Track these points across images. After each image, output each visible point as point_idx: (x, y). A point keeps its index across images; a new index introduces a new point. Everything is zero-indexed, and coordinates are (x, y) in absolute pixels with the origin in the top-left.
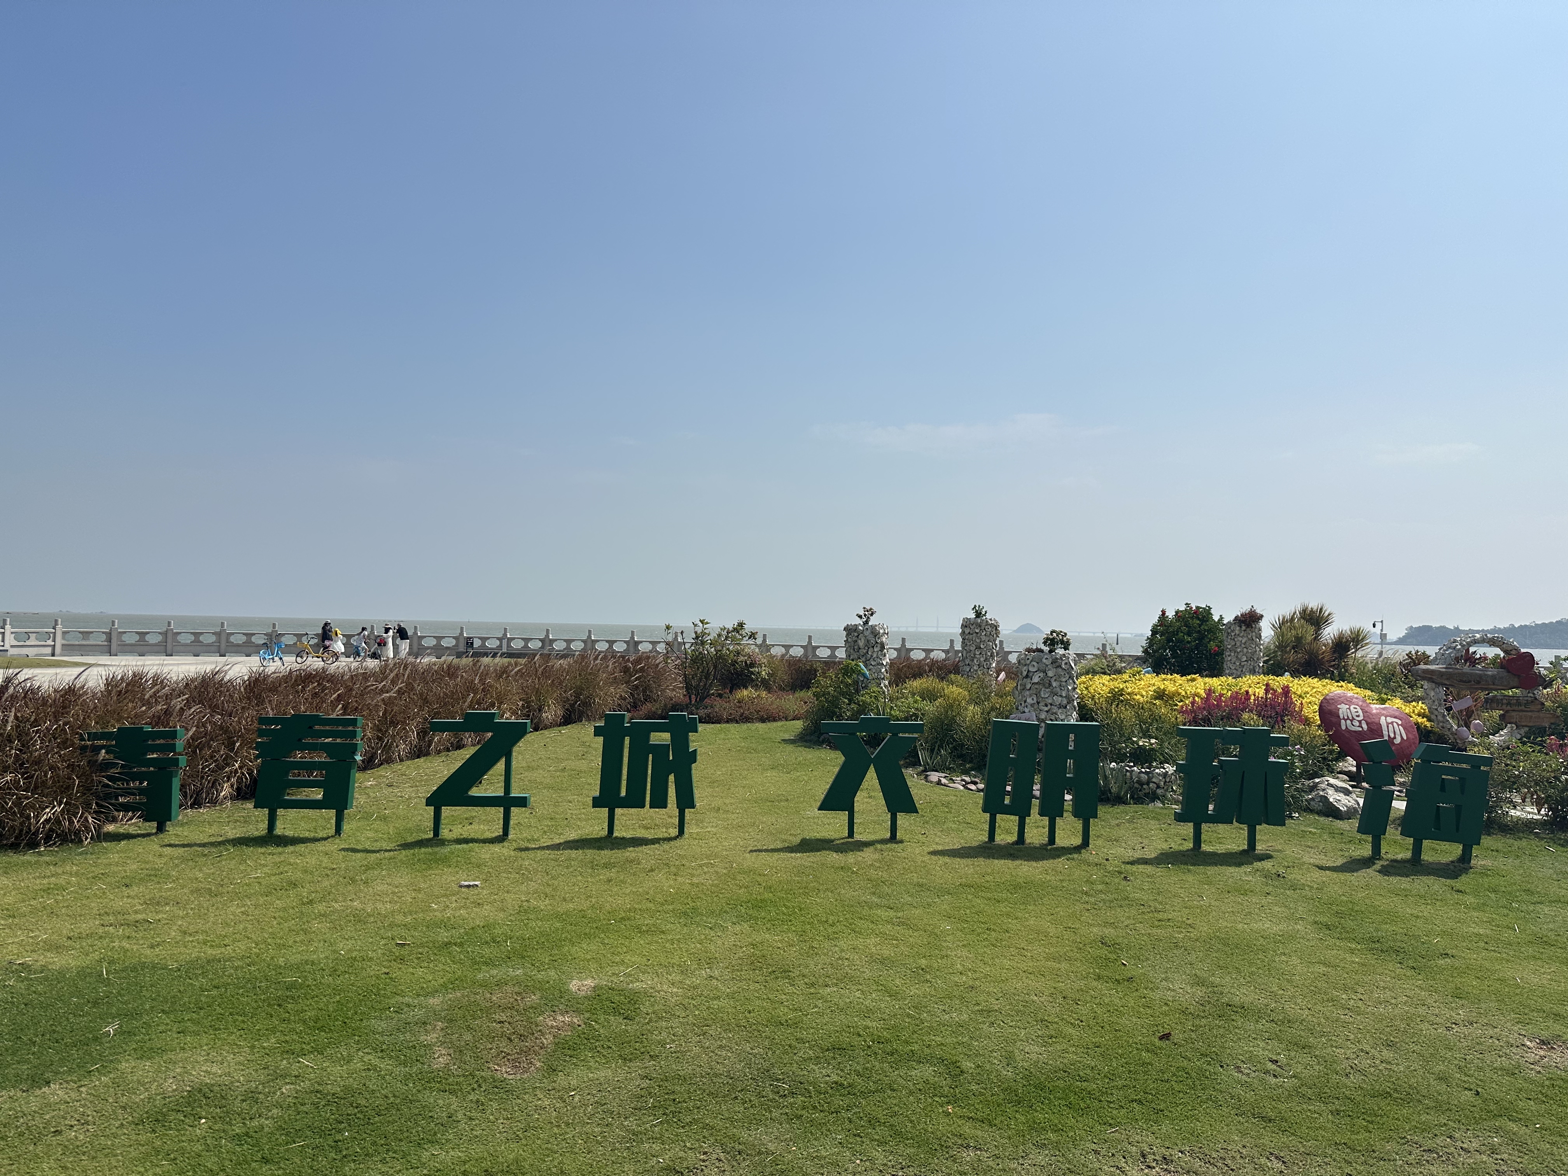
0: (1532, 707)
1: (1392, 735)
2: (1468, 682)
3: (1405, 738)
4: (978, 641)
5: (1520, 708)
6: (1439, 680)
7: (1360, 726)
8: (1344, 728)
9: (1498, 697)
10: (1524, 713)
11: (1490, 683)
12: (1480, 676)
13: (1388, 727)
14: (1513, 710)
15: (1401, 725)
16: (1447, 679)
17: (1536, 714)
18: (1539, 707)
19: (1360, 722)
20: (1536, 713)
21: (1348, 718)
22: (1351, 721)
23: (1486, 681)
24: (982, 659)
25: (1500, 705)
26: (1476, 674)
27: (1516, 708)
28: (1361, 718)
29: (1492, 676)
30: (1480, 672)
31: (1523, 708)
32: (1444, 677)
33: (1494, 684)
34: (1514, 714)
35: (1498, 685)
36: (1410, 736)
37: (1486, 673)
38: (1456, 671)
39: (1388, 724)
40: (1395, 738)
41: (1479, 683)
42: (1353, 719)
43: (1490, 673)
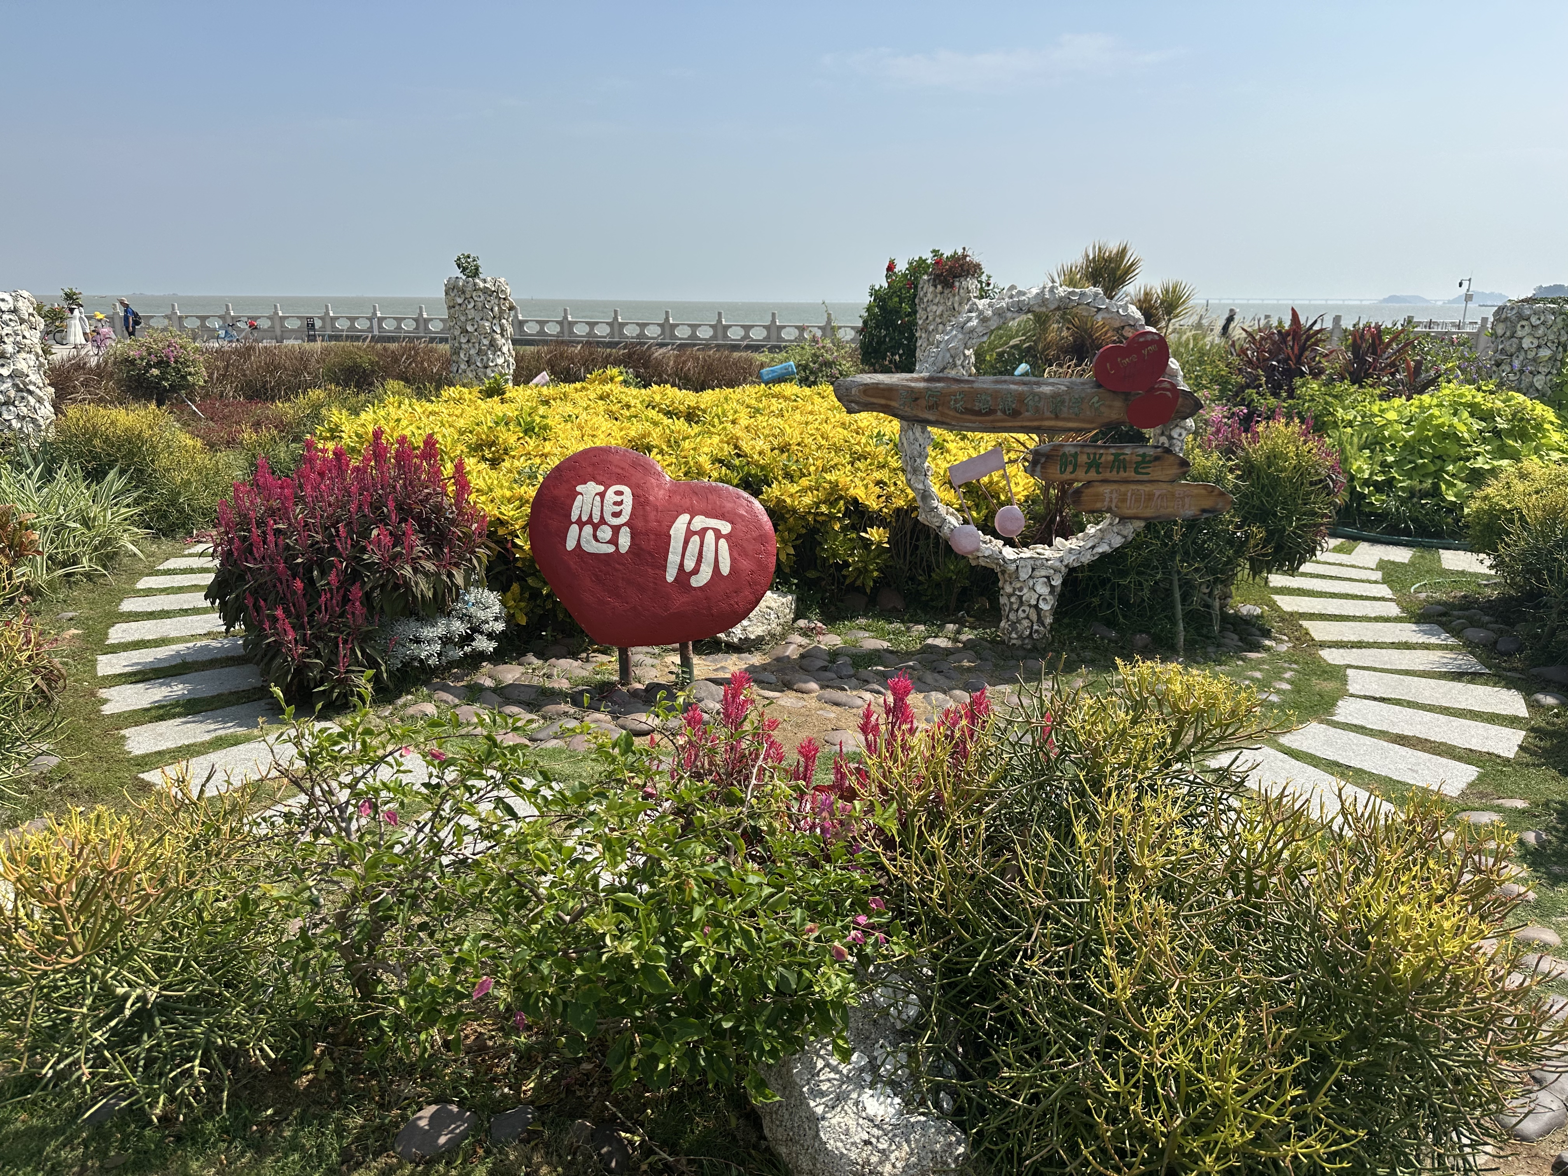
0: (1156, 472)
1: (689, 565)
2: (987, 414)
3: (725, 569)
4: (463, 318)
5: (1123, 474)
6: (908, 411)
7: (614, 541)
8: (571, 545)
9: (1067, 450)
10: (1134, 487)
11: (1048, 414)
12: (1021, 398)
13: (686, 542)
14: (1105, 481)
15: (728, 537)
16: (930, 408)
17: (1164, 488)
18: (1175, 471)
19: (616, 530)
20: (1164, 485)
21: (590, 521)
22: (596, 527)
23: (1037, 409)
24: (472, 352)
25: (1070, 468)
26: (1010, 392)
27: (1113, 475)
28: (624, 518)
29: (1055, 396)
30: (1020, 388)
31: (1131, 474)
32: (923, 402)
33: (1057, 417)
34: (1106, 489)
35: (1064, 419)
36: (746, 564)
37: (1036, 389)
38: (955, 387)
39: (689, 534)
40: (696, 571)
41: (1015, 414)
42: (602, 521)
43: (1047, 389)
